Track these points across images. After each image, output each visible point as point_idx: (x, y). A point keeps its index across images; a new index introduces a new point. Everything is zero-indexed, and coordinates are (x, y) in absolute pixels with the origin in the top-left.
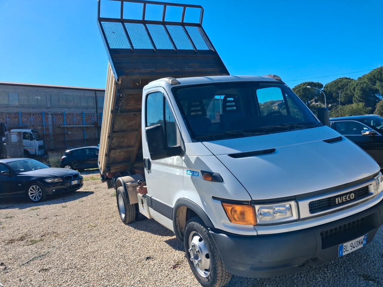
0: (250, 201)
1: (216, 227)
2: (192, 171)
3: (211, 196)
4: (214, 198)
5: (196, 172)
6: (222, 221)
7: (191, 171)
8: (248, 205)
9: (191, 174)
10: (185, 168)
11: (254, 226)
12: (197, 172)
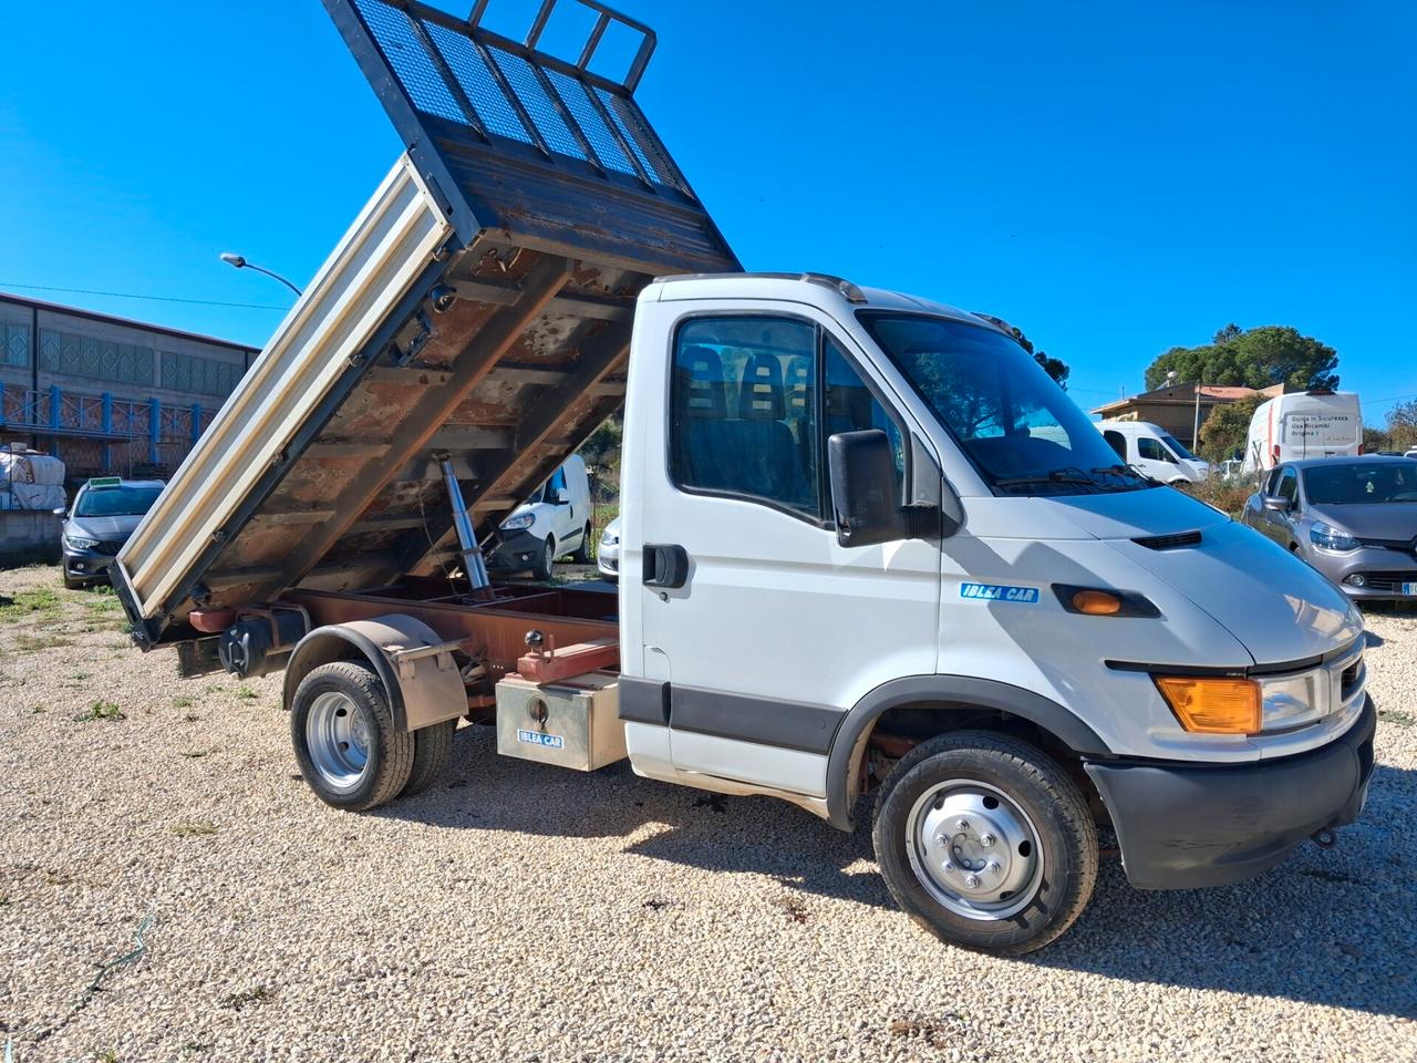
0: (1248, 668)
1: (1114, 751)
2: (997, 587)
3: (1102, 660)
4: (1111, 665)
5: (1018, 589)
6: (1150, 731)
7: (987, 587)
8: (1241, 678)
9: (989, 594)
10: (953, 577)
11: (1248, 736)
12: (1026, 590)
